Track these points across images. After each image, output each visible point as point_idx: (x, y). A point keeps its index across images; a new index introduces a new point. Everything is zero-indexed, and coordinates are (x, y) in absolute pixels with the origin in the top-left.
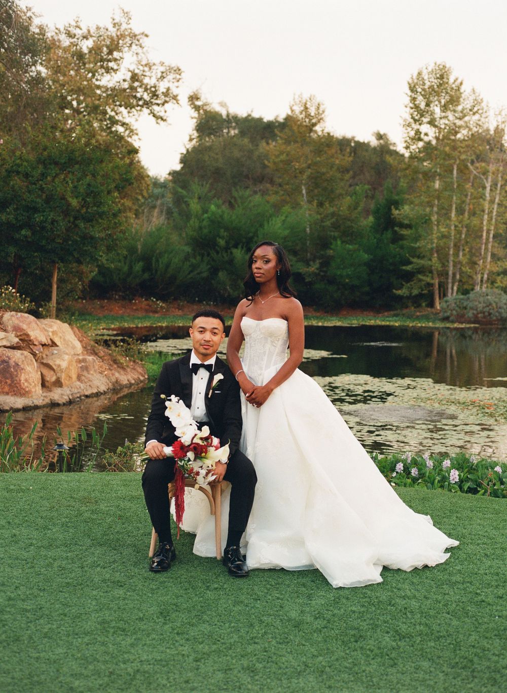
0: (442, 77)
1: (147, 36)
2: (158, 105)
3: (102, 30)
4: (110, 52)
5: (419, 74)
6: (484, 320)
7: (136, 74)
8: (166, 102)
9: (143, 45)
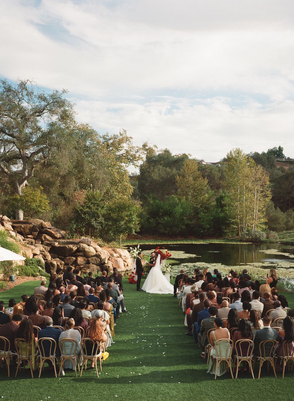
0: (238, 153)
1: (132, 138)
2: (136, 161)
3: (116, 136)
4: (119, 145)
5: (231, 152)
6: (255, 241)
7: (128, 151)
8: (138, 160)
9: (131, 141)
